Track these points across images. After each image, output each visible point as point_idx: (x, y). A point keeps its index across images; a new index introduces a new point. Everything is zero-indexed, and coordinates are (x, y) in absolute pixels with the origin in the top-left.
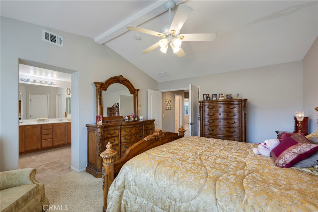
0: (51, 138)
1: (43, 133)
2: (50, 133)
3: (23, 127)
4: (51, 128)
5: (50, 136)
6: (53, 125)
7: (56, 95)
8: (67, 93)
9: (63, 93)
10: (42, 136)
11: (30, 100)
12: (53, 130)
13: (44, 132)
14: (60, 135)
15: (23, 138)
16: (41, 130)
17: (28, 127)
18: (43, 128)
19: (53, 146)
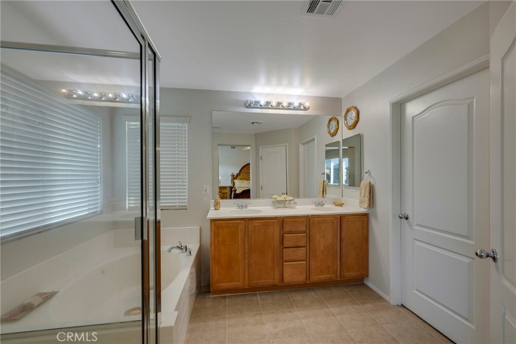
0: (304, 258)
1: (286, 244)
2: (301, 244)
3: (247, 222)
4: (303, 228)
5: (301, 252)
6: (309, 220)
7: (300, 145)
8: (329, 132)
9: (316, 137)
10: (284, 249)
11: (261, 159)
12: (307, 235)
13: (289, 240)
14: (322, 253)
15: (247, 250)
16: (282, 233)
17: (256, 223)
18: (287, 229)
19: (308, 282)
